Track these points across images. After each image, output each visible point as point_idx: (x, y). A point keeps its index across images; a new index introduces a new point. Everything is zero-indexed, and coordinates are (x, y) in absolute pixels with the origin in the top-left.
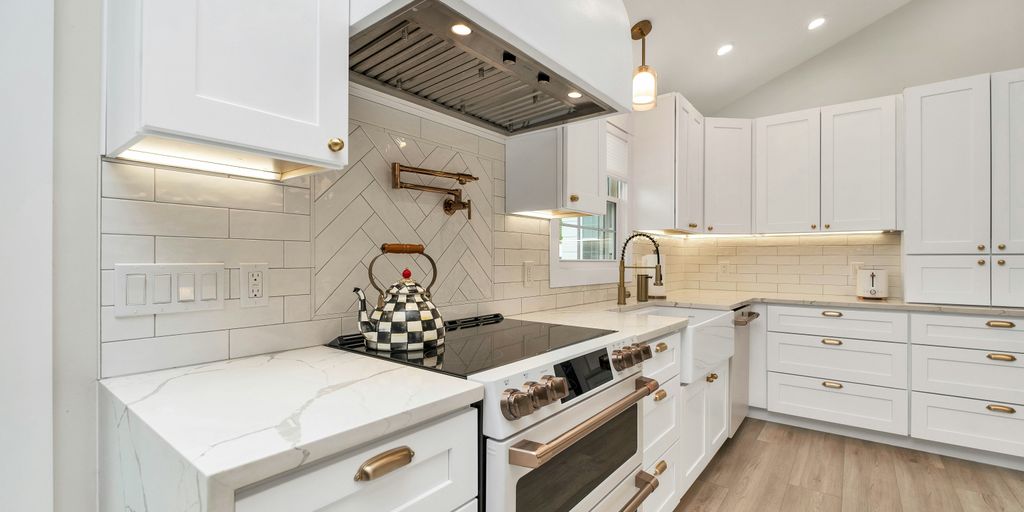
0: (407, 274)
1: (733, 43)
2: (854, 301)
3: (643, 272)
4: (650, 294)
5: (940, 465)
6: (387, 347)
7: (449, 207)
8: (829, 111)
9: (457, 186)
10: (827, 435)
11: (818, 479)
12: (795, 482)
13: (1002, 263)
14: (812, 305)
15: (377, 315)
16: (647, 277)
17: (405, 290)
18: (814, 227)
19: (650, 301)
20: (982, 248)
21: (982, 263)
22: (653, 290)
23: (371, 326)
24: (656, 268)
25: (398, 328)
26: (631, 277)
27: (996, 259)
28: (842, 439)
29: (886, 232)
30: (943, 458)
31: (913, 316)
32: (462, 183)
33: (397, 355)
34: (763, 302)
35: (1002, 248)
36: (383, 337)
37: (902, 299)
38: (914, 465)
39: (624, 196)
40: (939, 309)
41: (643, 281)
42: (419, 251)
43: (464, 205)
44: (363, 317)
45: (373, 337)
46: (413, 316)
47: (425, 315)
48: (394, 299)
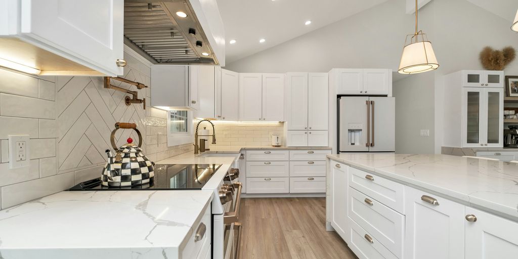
0: (130, 141)
1: (236, 40)
2: (271, 147)
4: (206, 148)
5: (298, 200)
6: (129, 183)
7: (128, 101)
8: (265, 75)
9: (135, 89)
10: (266, 198)
11: (269, 214)
12: (263, 217)
13: (310, 133)
14: (261, 149)
15: (119, 166)
16: (205, 140)
17: (133, 150)
18: (260, 119)
19: (206, 152)
20: (306, 128)
21: (306, 133)
23: (116, 173)
24: (213, 136)
25: (134, 172)
27: (309, 131)
28: (270, 199)
29: (280, 122)
30: (297, 198)
31: (291, 151)
32: (139, 88)
33: (136, 186)
35: (310, 128)
36: (125, 178)
37: (285, 146)
38: (291, 202)
40: (297, 148)
41: (203, 142)
42: (134, 127)
43: (140, 101)
44: (113, 167)
45: (118, 179)
46: (142, 165)
47: (148, 163)
48: (127, 156)
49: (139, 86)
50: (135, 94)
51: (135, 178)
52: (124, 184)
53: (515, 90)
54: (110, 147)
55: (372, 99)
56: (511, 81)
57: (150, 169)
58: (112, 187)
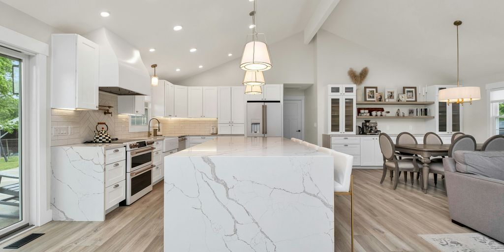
0: (103, 128)
2: (208, 134)
3: (155, 128)
7: (105, 113)
8: (205, 88)
9: (108, 108)
13: (232, 125)
14: (199, 136)
15: (98, 136)
16: (156, 130)
17: (104, 131)
18: (201, 117)
19: (157, 136)
20: (230, 122)
22: (158, 133)
23: (97, 138)
24: (158, 127)
25: (104, 138)
26: (152, 130)
33: (104, 142)
34: (188, 136)
35: (233, 122)
36: (100, 140)
39: (150, 107)
41: (155, 131)
42: (105, 124)
43: (110, 113)
44: (96, 136)
45: (98, 140)
46: (106, 136)
47: (109, 136)
48: (101, 133)
49: (110, 107)
50: (108, 110)
51: (103, 140)
52: (100, 142)
53: (371, 97)
54: (96, 130)
55: (266, 104)
56: (368, 90)
57: (109, 138)
58: (96, 142)
